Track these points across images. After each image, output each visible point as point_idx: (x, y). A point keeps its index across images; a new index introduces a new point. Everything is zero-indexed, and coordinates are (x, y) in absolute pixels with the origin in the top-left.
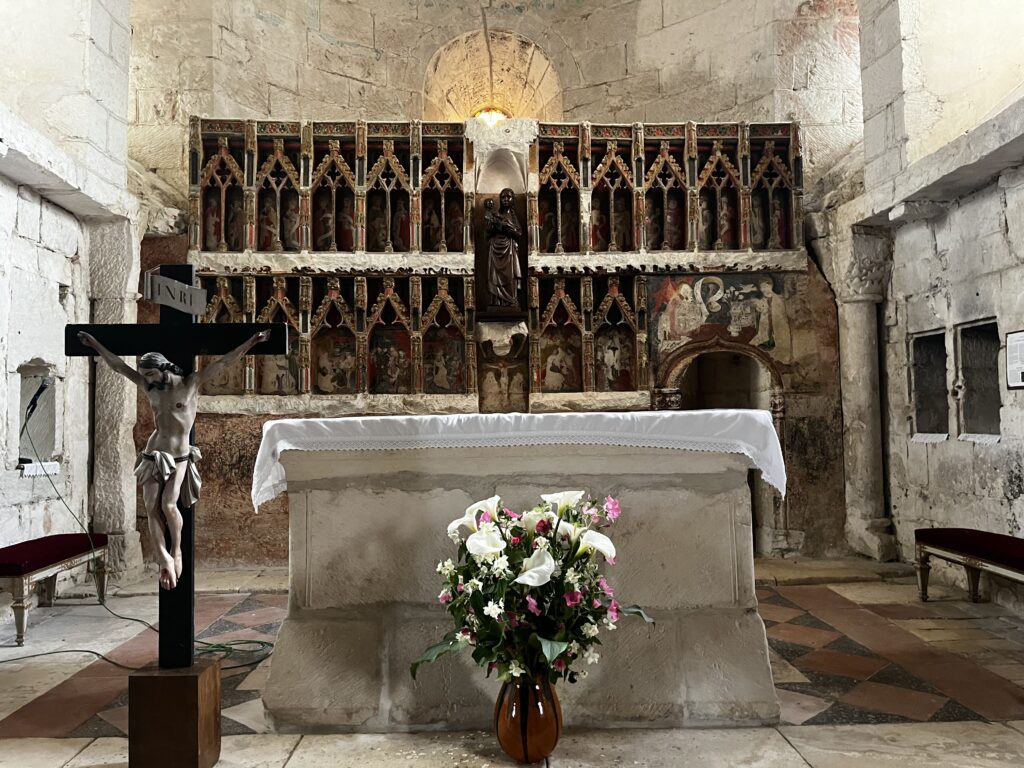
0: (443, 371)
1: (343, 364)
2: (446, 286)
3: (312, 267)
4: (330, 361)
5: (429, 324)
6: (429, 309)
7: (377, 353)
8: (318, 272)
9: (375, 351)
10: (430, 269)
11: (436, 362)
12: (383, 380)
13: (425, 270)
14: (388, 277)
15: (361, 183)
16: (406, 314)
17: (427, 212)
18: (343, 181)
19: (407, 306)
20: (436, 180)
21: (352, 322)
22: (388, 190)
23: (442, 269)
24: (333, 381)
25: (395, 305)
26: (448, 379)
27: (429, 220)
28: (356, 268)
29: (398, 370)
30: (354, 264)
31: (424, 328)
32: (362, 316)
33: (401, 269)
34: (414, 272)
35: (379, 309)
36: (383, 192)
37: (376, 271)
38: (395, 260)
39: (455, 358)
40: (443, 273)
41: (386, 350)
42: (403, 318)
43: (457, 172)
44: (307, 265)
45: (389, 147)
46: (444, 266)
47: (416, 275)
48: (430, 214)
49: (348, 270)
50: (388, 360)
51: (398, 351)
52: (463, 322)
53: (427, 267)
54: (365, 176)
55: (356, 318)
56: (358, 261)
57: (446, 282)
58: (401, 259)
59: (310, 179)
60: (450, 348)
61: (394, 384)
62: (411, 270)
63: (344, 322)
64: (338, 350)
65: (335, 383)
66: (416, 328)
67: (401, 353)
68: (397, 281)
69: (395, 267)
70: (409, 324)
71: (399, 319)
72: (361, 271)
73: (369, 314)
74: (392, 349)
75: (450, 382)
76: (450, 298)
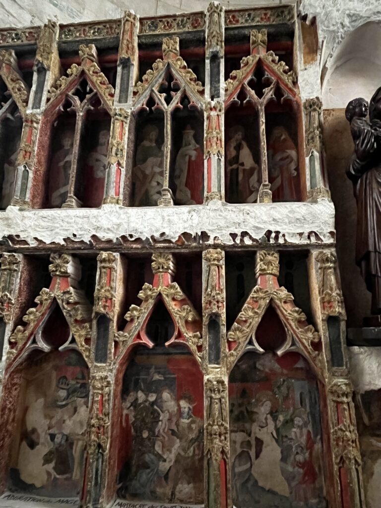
0: (272, 451)
1: (69, 423)
2: (275, 269)
3: (23, 236)
4: (46, 416)
5: (243, 347)
6: (242, 315)
7: (135, 404)
8: (33, 244)
9: (130, 399)
10: (244, 234)
11: (255, 428)
12: (146, 466)
13: (234, 236)
14: (162, 252)
15: (123, 98)
16: (196, 325)
17: (233, 144)
18: (96, 101)
19: (197, 307)
20: (249, 88)
21: (87, 341)
22: (168, 109)
23: (269, 233)
24: (47, 460)
25: (173, 307)
26: (283, 472)
27: (237, 157)
28: (100, 235)
29: (177, 443)
30: (98, 228)
31: (232, 356)
32: (107, 329)
33: (185, 234)
34: (211, 242)
35: (141, 314)
36: (160, 114)
37: (138, 240)
38: (175, 218)
39: (298, 421)
40: (269, 242)
41: (152, 398)
42: (189, 334)
43: (285, 72)
44: (13, 232)
45: (172, 46)
46: (273, 228)
47: (215, 246)
48: (238, 148)
49: (87, 239)
50: (156, 420)
51: (178, 399)
52: (317, 346)
53: (238, 231)
54: (131, 89)
55: (94, 334)
56: (105, 223)
57: (274, 258)
58: (186, 216)
59: (44, 98)
60: (286, 398)
61: (166, 477)
62: (205, 236)
63: (73, 341)
64: (63, 393)
65: (50, 467)
66: (216, 358)
67: (183, 403)
68: (178, 258)
69: (174, 233)
70: (200, 348)
71: (180, 335)
72: (109, 241)
73: (122, 324)
74: (166, 395)
75: (289, 478)
76: (284, 293)
